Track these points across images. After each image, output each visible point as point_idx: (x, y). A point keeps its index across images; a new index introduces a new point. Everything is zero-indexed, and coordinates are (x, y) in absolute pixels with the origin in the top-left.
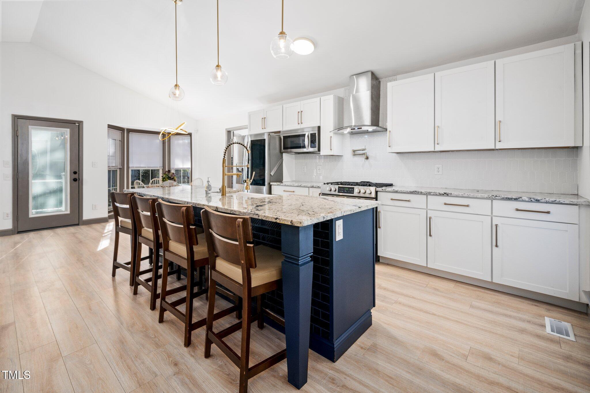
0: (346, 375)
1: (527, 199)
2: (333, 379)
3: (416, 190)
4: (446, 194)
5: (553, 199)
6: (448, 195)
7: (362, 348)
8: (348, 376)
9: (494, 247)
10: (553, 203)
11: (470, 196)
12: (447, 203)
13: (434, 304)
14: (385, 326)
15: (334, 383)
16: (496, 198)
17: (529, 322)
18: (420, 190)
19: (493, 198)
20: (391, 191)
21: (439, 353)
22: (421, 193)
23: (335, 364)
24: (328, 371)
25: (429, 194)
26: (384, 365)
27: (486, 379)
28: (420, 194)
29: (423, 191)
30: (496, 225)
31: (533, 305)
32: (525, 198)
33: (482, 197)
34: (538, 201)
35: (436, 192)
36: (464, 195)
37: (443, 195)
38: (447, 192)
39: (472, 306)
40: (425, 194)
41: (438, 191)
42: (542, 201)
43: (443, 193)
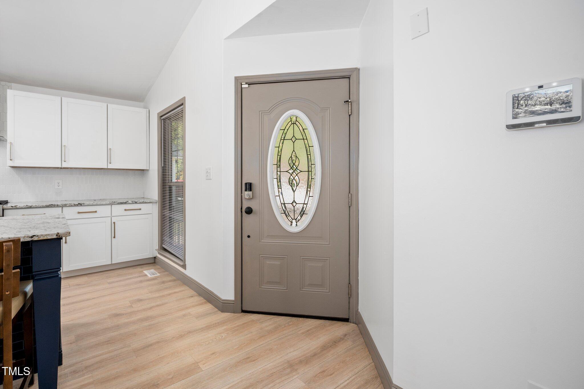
0: (79, 362)
1: (131, 202)
2: (74, 372)
3: (52, 204)
4: (80, 205)
5: (143, 201)
6: (81, 205)
7: (71, 343)
8: (83, 361)
9: (113, 238)
10: (143, 203)
11: (98, 204)
12: (80, 211)
13: (87, 293)
14: (71, 322)
15: (77, 372)
16: (115, 203)
17: (140, 276)
18: (56, 204)
19: (112, 204)
20: (24, 207)
21: (118, 313)
22: (58, 205)
23: (63, 365)
24: (63, 372)
25: (65, 206)
26: (97, 340)
27: (147, 309)
28: (56, 207)
29: (59, 204)
30: (114, 223)
31: (134, 268)
32: (130, 202)
33: (106, 204)
34: (136, 203)
35: (71, 203)
36: (94, 204)
37: (78, 205)
38: (81, 203)
39: (109, 283)
40: (61, 207)
41: (73, 203)
42: (138, 202)
43: (78, 204)
